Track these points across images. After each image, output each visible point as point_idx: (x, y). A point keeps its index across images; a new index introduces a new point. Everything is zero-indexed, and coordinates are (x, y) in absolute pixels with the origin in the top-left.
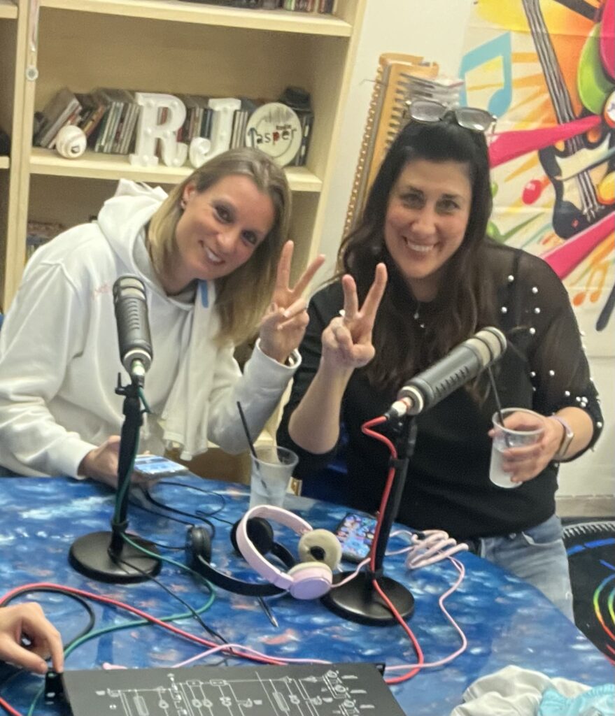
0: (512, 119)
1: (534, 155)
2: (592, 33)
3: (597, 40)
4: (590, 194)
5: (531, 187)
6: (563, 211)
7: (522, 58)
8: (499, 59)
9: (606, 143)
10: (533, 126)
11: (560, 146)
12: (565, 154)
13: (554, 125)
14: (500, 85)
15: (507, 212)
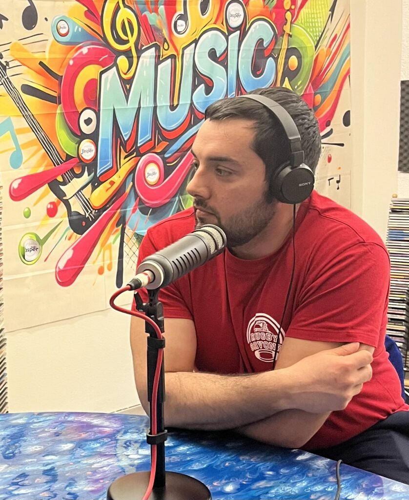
1: (46, 186)
2: (58, 111)
3: (62, 114)
4: (87, 204)
5: (50, 206)
6: (75, 217)
7: (21, 131)
8: (9, 132)
9: (86, 173)
10: (41, 170)
11: (60, 179)
12: (64, 183)
13: (52, 167)
14: (13, 149)
15: (41, 224)
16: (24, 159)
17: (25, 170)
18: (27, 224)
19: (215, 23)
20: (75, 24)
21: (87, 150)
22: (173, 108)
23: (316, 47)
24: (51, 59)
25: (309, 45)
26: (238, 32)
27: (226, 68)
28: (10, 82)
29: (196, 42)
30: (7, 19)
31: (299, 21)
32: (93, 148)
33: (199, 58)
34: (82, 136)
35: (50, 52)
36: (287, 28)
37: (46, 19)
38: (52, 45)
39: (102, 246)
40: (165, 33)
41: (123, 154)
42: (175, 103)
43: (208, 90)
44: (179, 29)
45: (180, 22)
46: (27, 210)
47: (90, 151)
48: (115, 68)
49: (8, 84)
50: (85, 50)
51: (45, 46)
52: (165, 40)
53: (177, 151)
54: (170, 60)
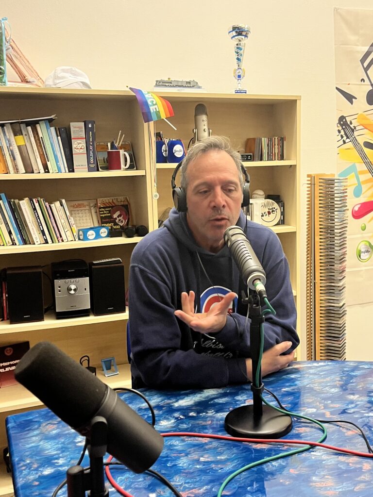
0: (365, 197)
7: (362, 173)
8: (354, 173)
14: (356, 184)
15: (372, 236)
16: (364, 190)
17: (363, 199)
18: (364, 235)
28: (356, 140)
30: (356, 98)
46: (363, 225)
49: (355, 142)
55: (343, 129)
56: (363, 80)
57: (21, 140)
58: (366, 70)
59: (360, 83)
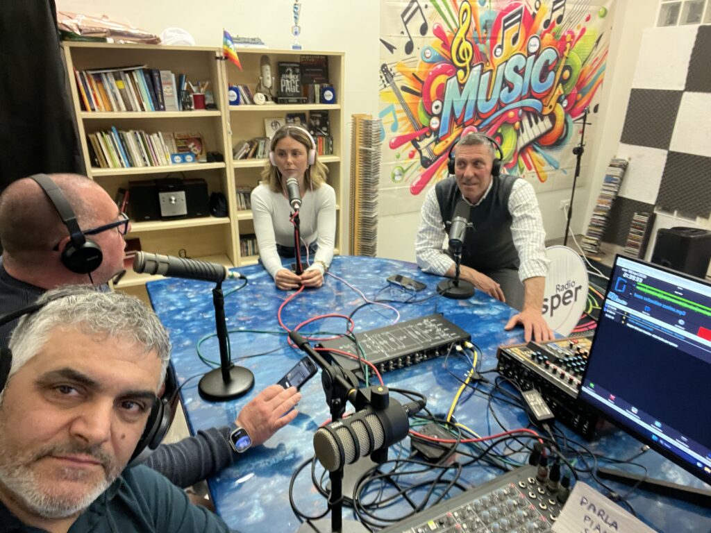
0: (400, 132)
1: (409, 143)
2: (420, 101)
3: (422, 103)
4: (431, 153)
5: (411, 153)
6: (424, 159)
7: (399, 112)
8: (391, 113)
9: (433, 135)
10: (407, 133)
11: (418, 138)
12: (420, 141)
13: (414, 132)
14: (394, 121)
15: (405, 162)
16: (399, 126)
17: (398, 134)
18: (397, 162)
19: (520, 50)
20: (435, 51)
21: (435, 123)
22: (487, 100)
23: (583, 65)
24: (419, 72)
25: (578, 64)
26: (534, 56)
27: (523, 77)
28: (395, 84)
29: (507, 61)
30: (395, 48)
31: (574, 49)
32: (438, 122)
33: (508, 71)
34: (433, 115)
35: (420, 67)
36: (566, 54)
37: (419, 49)
38: (421, 63)
39: (438, 175)
40: (488, 56)
41: (455, 126)
42: (489, 97)
43: (510, 90)
44: (497, 54)
45: (499, 50)
46: (398, 154)
47: (436, 123)
48: (455, 78)
49: (394, 86)
50: (439, 66)
51: (416, 64)
52: (488, 61)
53: (487, 125)
54: (488, 73)
55: (385, 75)
56: (402, 33)
57: (121, 84)
58: (406, 23)
59: (400, 35)
